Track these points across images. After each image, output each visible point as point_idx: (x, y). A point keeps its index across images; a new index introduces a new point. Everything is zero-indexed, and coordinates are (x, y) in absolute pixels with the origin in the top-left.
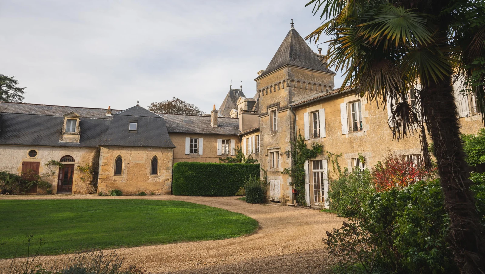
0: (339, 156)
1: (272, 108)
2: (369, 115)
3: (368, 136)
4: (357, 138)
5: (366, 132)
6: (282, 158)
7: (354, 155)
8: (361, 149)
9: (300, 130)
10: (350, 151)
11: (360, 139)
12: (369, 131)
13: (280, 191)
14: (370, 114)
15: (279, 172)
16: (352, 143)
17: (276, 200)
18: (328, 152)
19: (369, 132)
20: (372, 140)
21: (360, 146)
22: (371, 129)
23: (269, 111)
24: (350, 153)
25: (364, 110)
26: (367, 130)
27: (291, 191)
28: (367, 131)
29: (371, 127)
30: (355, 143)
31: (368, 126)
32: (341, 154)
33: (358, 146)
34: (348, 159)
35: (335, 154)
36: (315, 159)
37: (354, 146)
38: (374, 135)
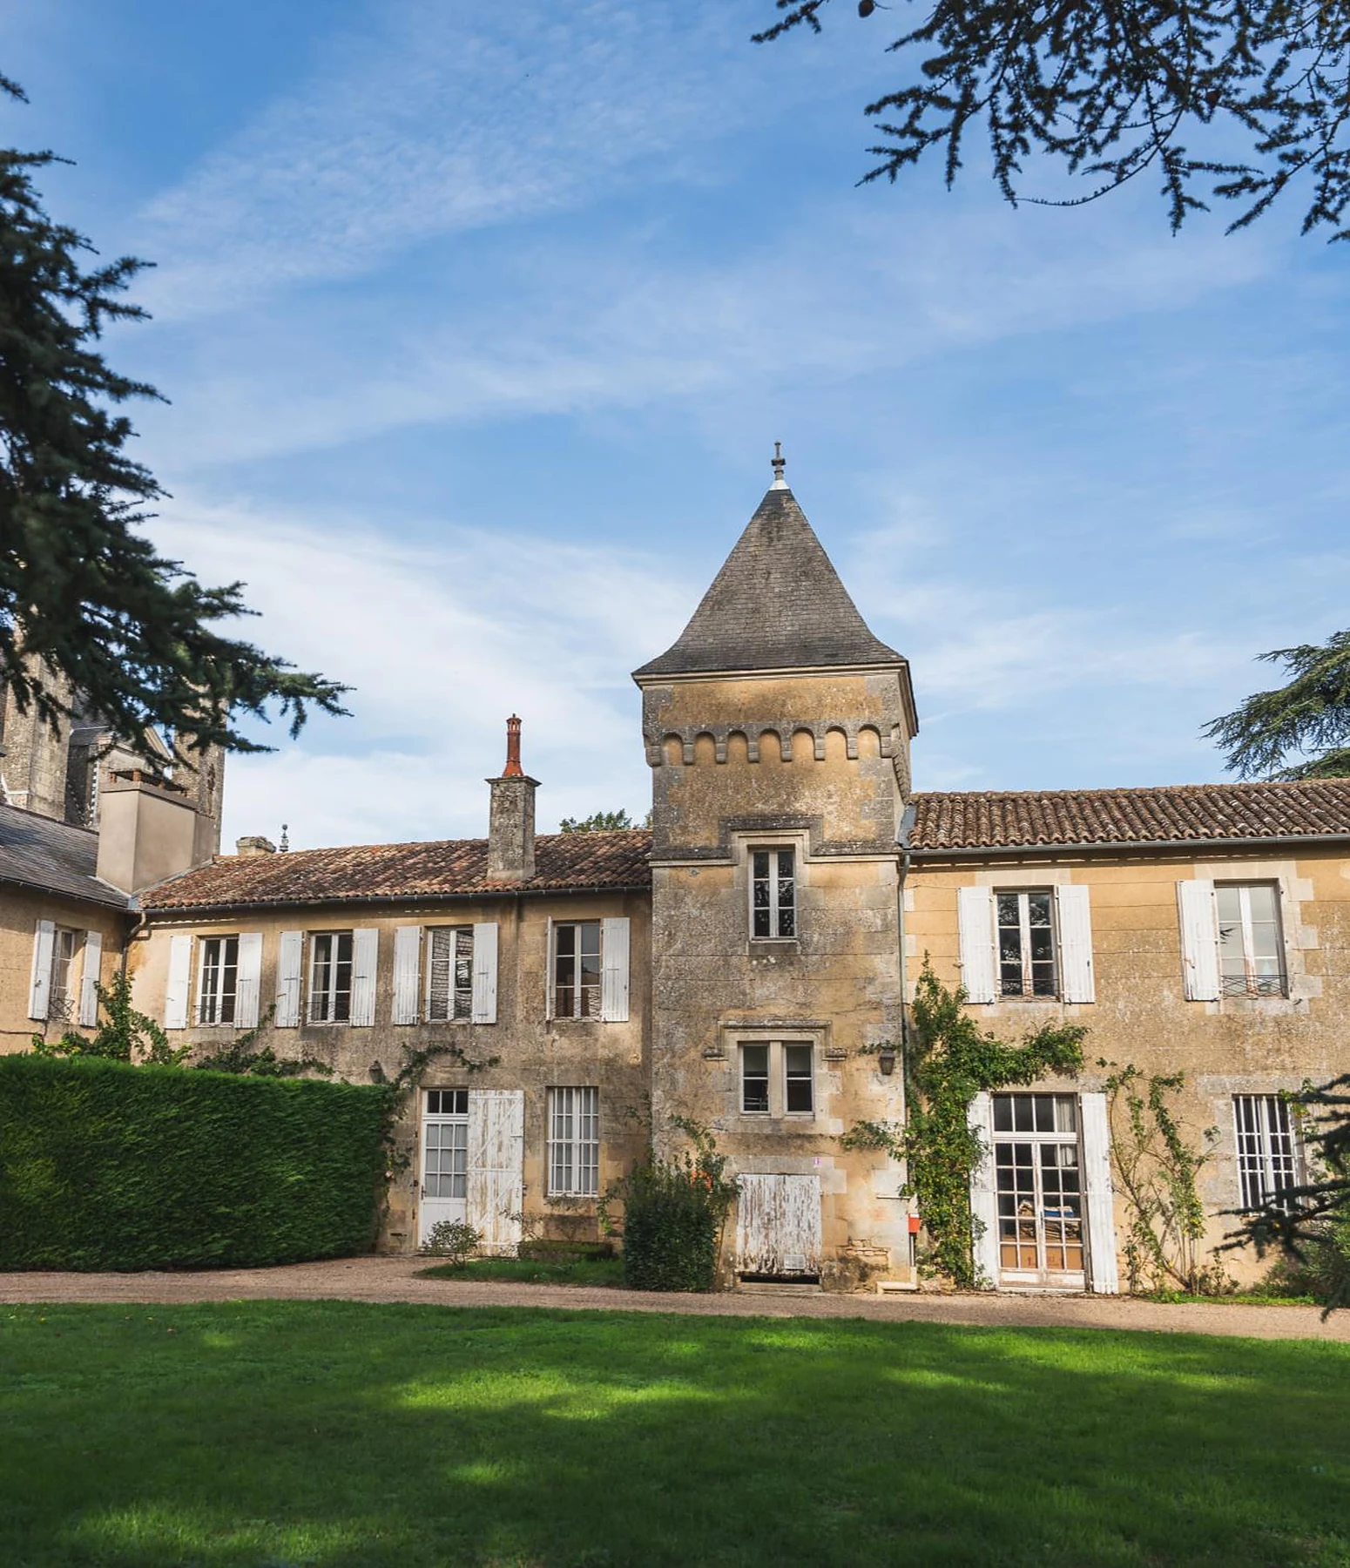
0: (1169, 1083)
1: (762, 833)
2: (1320, 945)
3: (1318, 1016)
4: (1263, 1020)
5: (1305, 1004)
6: (838, 1073)
7: (1248, 1081)
8: (1283, 1061)
9: (927, 954)
10: (1226, 1067)
11: (1278, 1024)
12: (1320, 999)
13: (818, 1227)
14: (1322, 938)
15: (810, 1136)
16: (1239, 1036)
17: (784, 1272)
18: (1102, 1063)
19: (1322, 1005)
20: (1335, 1033)
21: (1278, 1050)
22: (1330, 995)
23: (740, 843)
24: (1229, 1072)
25: (1299, 923)
26: (1311, 996)
27: (907, 1224)
28: (1310, 1000)
29: (1327, 986)
30: (1255, 1038)
31: (1318, 982)
32: (1181, 1074)
33: (1269, 1051)
34: (1216, 1095)
35: (1146, 1071)
36: (1024, 1089)
37: (1248, 1048)
38: (1342, 1017)
